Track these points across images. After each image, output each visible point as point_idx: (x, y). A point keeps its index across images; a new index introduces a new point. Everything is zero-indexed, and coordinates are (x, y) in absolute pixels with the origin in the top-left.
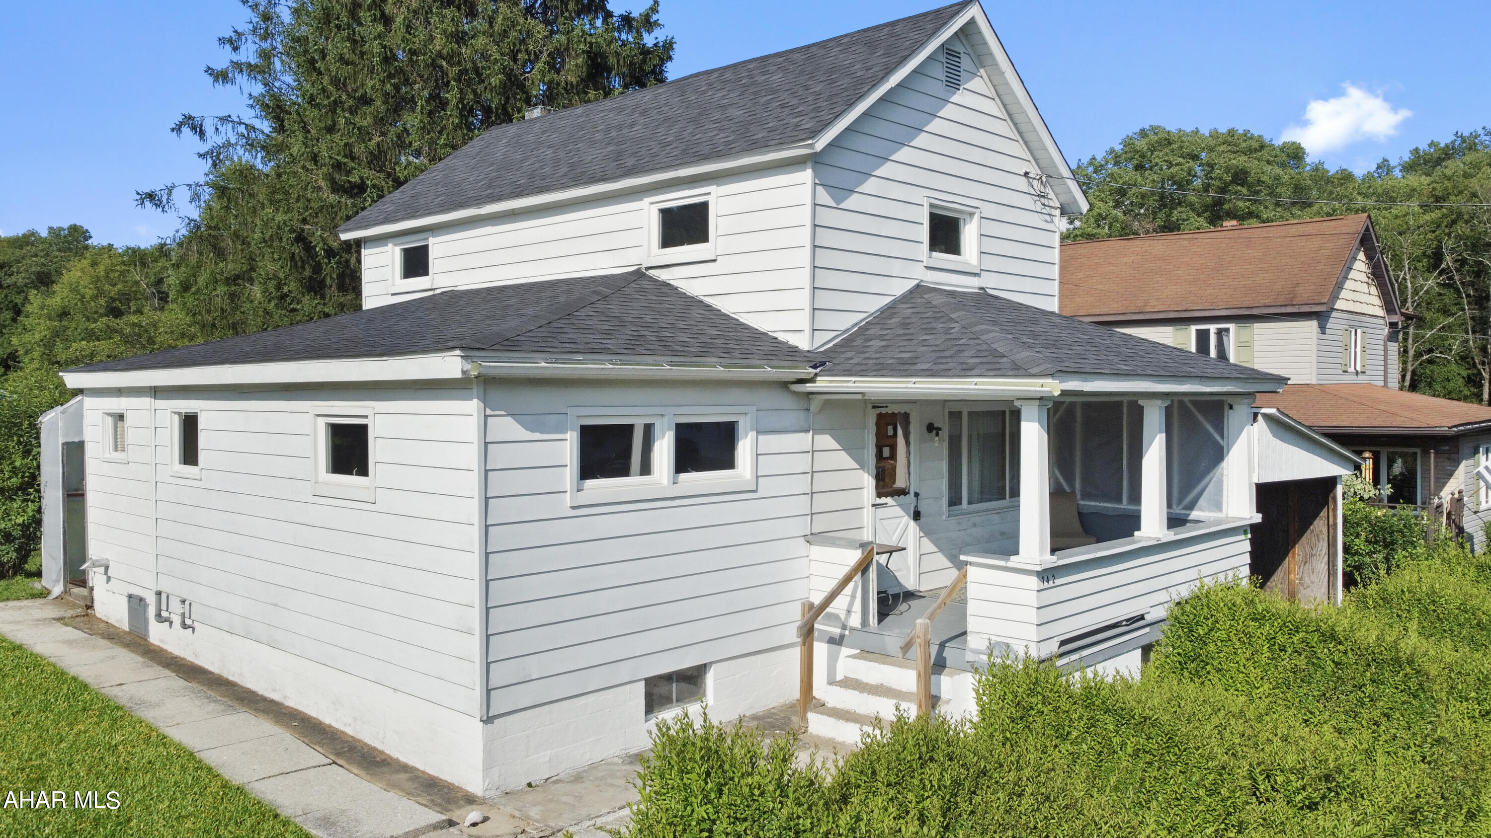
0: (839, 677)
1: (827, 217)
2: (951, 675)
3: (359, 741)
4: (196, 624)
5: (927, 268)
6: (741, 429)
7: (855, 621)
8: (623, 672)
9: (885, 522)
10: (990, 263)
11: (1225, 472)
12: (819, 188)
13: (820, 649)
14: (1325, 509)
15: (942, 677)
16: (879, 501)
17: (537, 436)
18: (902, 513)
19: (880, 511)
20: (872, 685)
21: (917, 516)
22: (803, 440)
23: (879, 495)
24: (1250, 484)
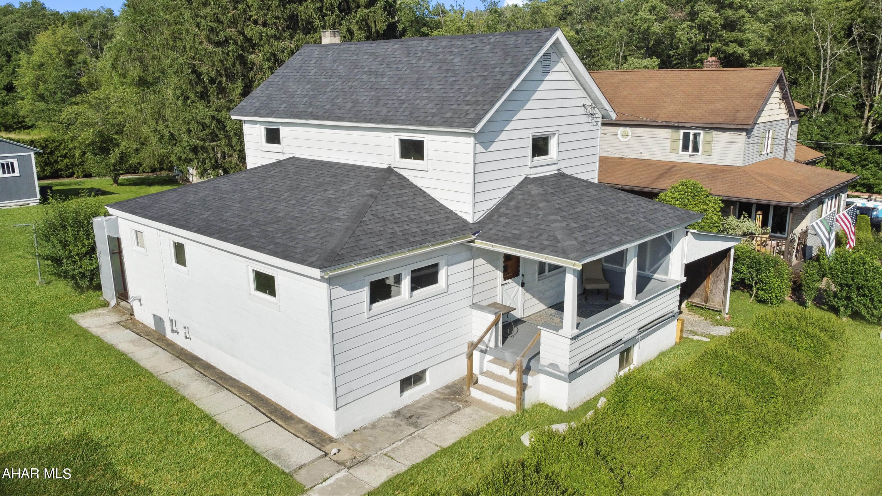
0: (485, 370)
1: (480, 158)
2: (532, 376)
3: (278, 405)
4: (191, 337)
5: (531, 168)
6: (440, 265)
7: (492, 344)
8: (391, 379)
9: (507, 291)
10: (563, 156)
11: (671, 258)
12: (478, 145)
13: (476, 354)
14: (725, 259)
15: (528, 376)
16: (505, 282)
17: (352, 292)
18: (516, 285)
19: (505, 286)
20: (498, 376)
21: (523, 285)
22: (469, 264)
23: (505, 279)
24: (682, 264)
